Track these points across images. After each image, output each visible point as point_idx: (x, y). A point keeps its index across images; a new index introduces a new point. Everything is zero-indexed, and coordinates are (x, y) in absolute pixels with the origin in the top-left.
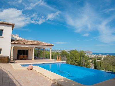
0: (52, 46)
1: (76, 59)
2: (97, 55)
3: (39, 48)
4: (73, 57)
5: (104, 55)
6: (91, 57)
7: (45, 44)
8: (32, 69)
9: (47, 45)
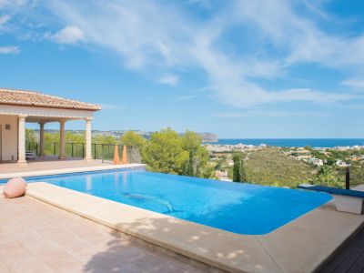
0: (95, 110)
1: (172, 159)
2: (232, 146)
3: (42, 121)
4: (162, 152)
5: (251, 146)
6: (214, 152)
7: (66, 105)
8: (23, 195)
9: (73, 108)
